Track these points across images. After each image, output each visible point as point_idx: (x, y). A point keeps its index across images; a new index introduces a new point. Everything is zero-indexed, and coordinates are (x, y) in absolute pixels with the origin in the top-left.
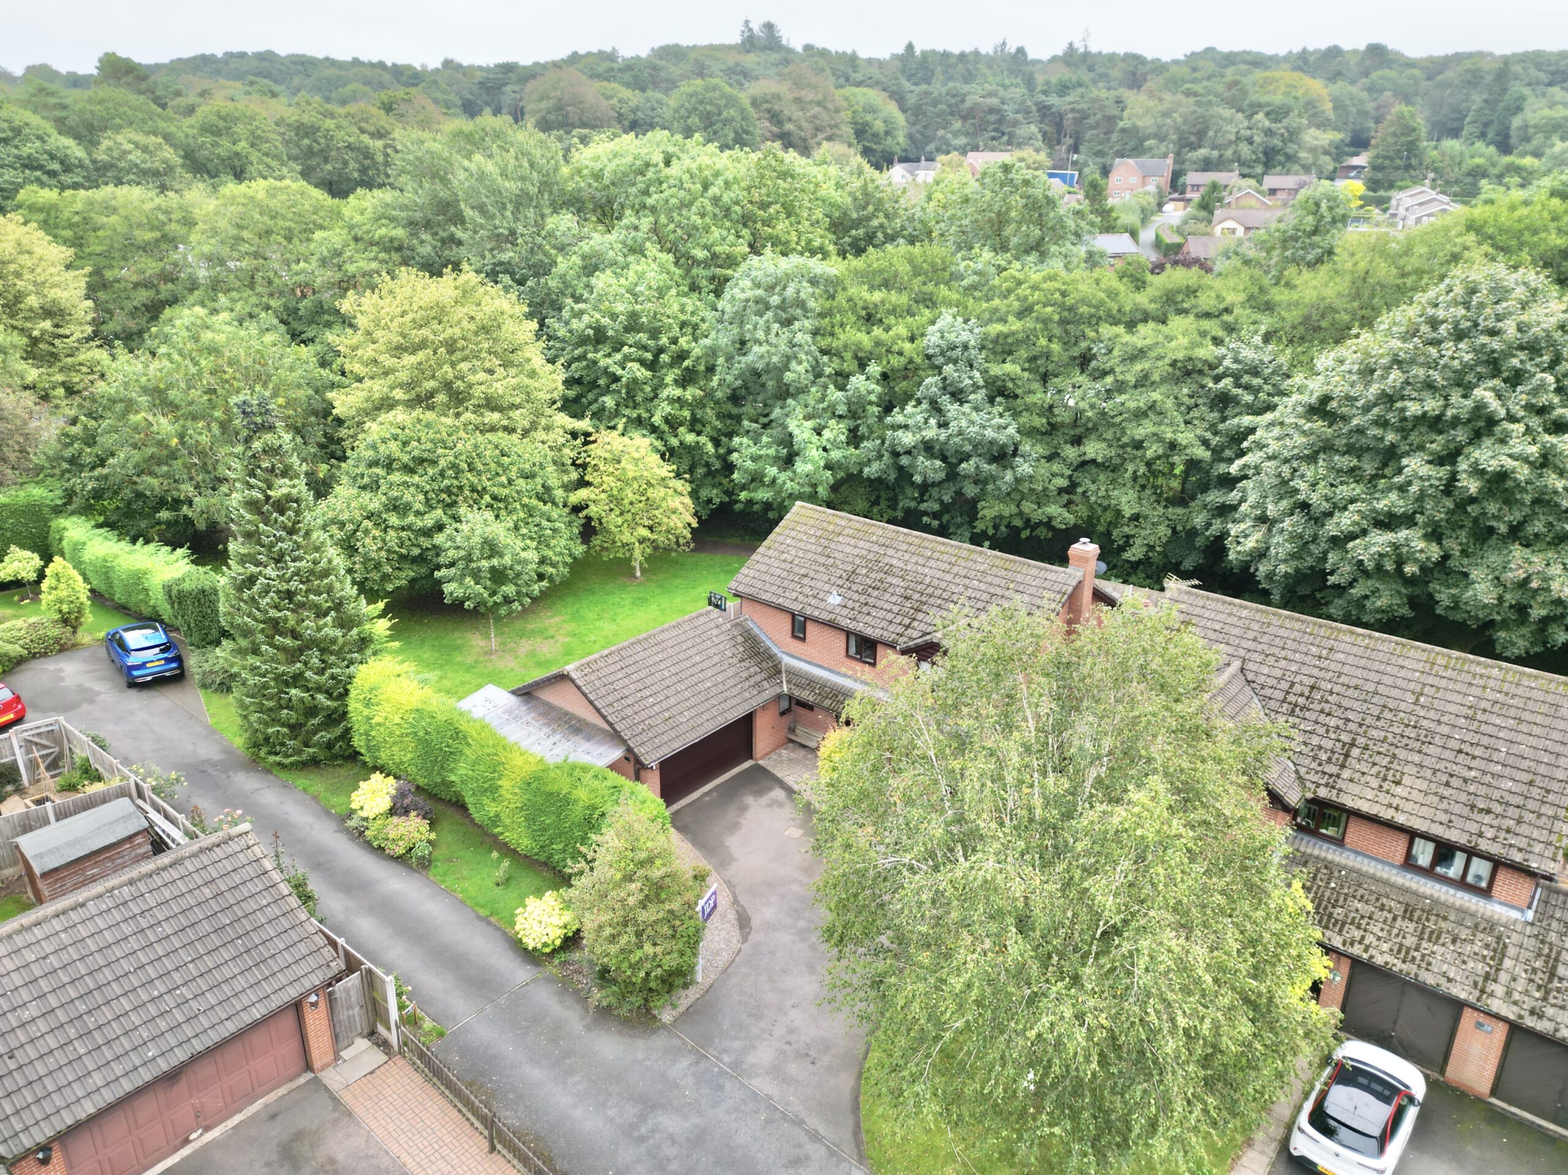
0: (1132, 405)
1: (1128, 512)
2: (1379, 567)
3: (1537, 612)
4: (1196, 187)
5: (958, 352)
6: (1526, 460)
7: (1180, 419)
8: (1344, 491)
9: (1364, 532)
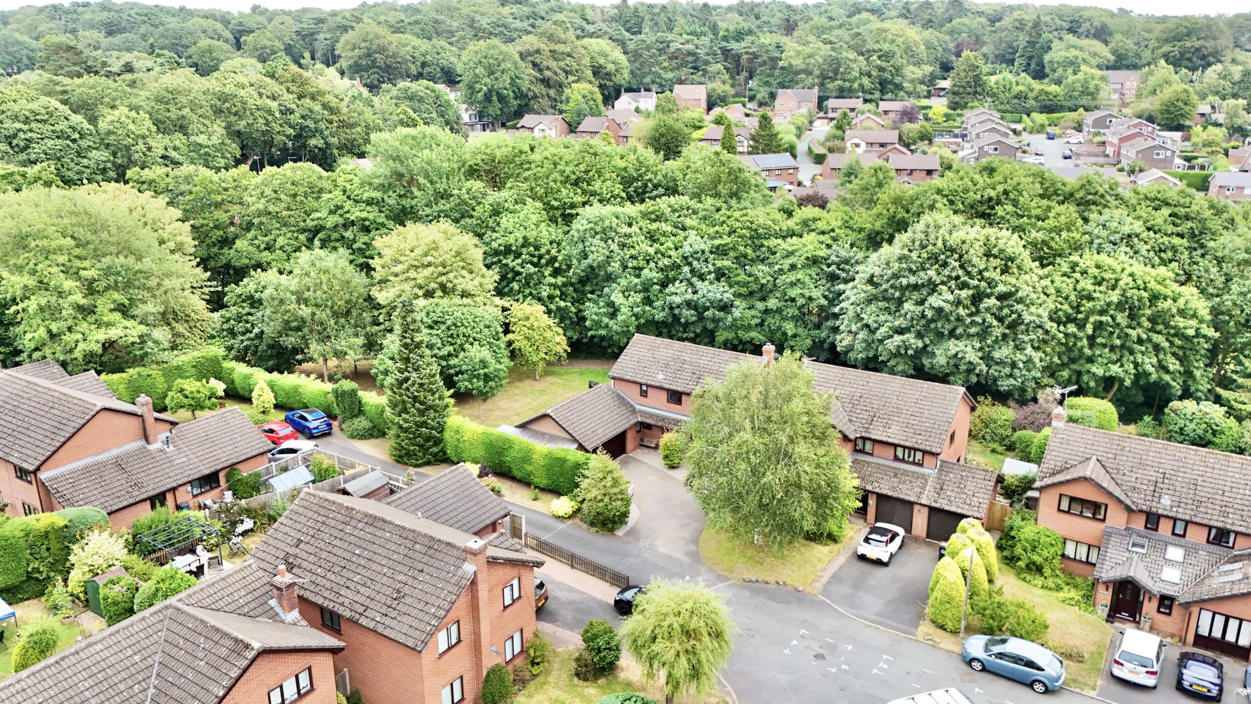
0: (788, 280)
1: (790, 333)
2: (898, 351)
3: (963, 367)
4: (834, 110)
5: (699, 255)
6: (948, 302)
7: (812, 286)
8: (882, 318)
9: (892, 337)
